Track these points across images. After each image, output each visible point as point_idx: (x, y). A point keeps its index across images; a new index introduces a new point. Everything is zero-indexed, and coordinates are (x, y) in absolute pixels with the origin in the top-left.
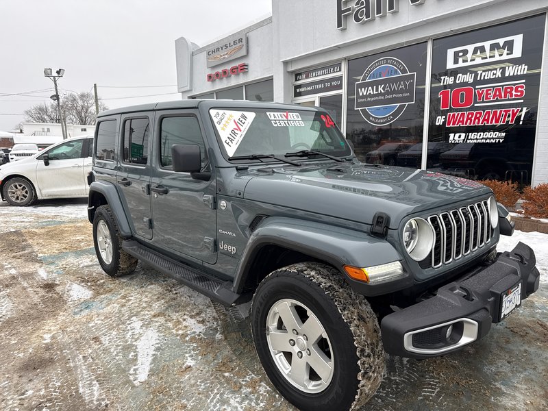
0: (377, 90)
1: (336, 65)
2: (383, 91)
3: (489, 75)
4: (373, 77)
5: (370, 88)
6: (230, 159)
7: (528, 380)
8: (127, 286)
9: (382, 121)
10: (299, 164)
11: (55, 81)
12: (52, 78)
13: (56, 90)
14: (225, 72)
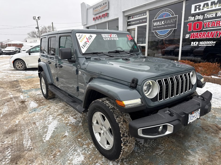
0: (161, 23)
1: (144, 12)
2: (163, 24)
3: (210, 16)
4: (160, 18)
5: (158, 22)
6: (83, 54)
7: (203, 150)
8: (51, 103)
9: (163, 36)
10: (113, 56)
11: (37, 22)
12: (36, 20)
13: (38, 25)
14: (100, 17)
